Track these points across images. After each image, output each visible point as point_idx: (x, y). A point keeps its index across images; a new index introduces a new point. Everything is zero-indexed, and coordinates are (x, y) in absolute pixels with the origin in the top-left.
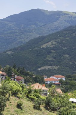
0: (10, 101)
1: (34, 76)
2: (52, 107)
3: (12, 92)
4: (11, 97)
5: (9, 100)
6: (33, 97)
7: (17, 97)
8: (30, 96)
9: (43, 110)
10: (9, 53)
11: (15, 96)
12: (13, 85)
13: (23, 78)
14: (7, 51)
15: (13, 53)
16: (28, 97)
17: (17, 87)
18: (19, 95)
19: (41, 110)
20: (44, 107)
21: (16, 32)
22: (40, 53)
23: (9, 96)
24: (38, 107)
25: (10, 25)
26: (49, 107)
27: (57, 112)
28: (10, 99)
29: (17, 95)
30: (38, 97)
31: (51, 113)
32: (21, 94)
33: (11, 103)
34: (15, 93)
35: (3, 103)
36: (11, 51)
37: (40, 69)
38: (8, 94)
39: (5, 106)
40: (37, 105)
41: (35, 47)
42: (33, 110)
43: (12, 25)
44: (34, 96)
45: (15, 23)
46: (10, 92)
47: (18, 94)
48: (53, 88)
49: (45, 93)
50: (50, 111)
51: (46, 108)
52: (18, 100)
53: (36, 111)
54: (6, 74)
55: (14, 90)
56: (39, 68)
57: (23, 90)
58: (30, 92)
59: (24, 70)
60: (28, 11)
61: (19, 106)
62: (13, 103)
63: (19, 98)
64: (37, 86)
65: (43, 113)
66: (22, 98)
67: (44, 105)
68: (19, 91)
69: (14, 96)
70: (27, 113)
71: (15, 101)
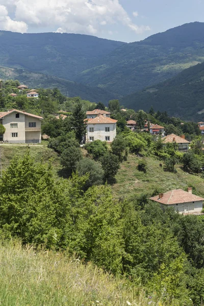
0: (128, 161)
1: (182, 124)
2: (194, 168)
3: (131, 149)
4: (130, 155)
5: (126, 160)
6: (164, 154)
7: (139, 154)
8: (159, 153)
9: (178, 172)
10: (151, 91)
11: (136, 154)
12: (133, 138)
13: (163, 128)
14: (148, 88)
15: (157, 90)
16: (156, 154)
17: (139, 141)
18: (143, 152)
19: (176, 172)
20: (181, 168)
21: (162, 60)
22: (200, 89)
23: (126, 154)
24: (172, 167)
25: (152, 49)
26: (189, 167)
27: (202, 175)
28: (127, 158)
29: (140, 153)
30: (172, 154)
31: (192, 176)
32: (146, 150)
33: (129, 164)
34: (136, 150)
35: (115, 164)
36: (155, 89)
37: (200, 113)
38: (124, 151)
39: (118, 167)
40: (170, 165)
41: (192, 80)
42: (164, 173)
43: (154, 49)
44: (165, 152)
45: (159, 46)
46: (128, 148)
47: (141, 151)
48: (198, 139)
49: (184, 147)
50: (190, 173)
51: (185, 169)
52: (141, 159)
53: (168, 174)
54: (135, 123)
55: (134, 145)
56: (199, 110)
57: (149, 145)
58: (159, 146)
59: (166, 115)
60: (179, 26)
61: (141, 168)
62: (132, 164)
63: (141, 156)
64: (172, 139)
65: (179, 176)
66: (147, 156)
67: (182, 165)
68: (142, 145)
69: (134, 154)
70: (153, 176)
71: (136, 161)
